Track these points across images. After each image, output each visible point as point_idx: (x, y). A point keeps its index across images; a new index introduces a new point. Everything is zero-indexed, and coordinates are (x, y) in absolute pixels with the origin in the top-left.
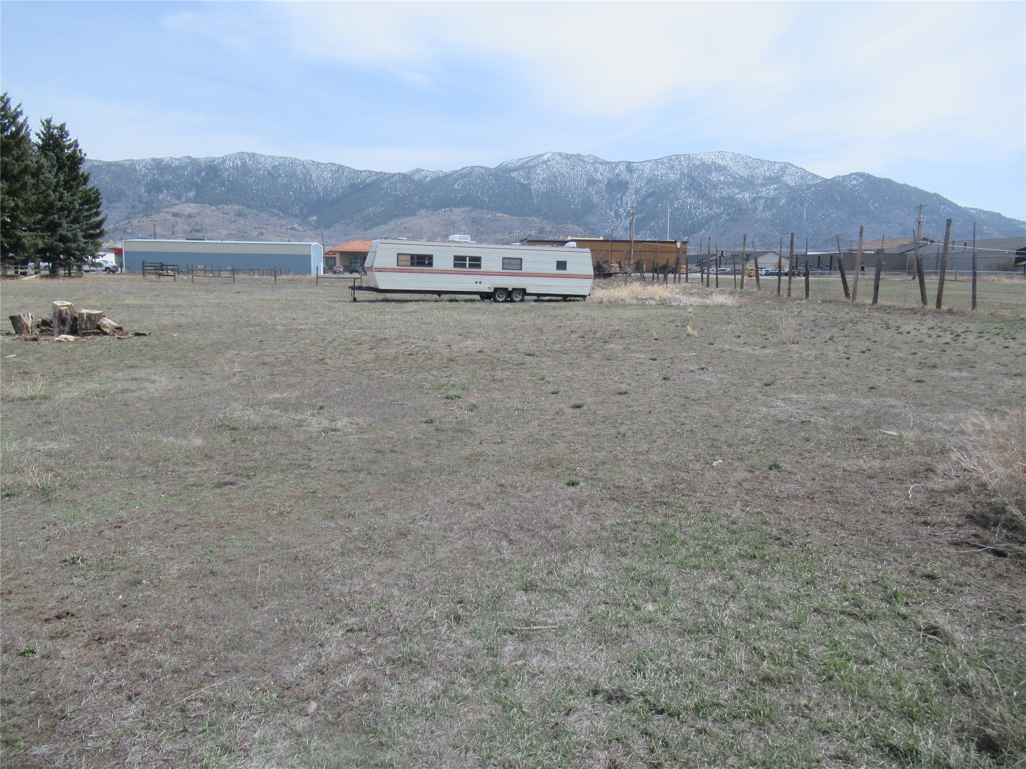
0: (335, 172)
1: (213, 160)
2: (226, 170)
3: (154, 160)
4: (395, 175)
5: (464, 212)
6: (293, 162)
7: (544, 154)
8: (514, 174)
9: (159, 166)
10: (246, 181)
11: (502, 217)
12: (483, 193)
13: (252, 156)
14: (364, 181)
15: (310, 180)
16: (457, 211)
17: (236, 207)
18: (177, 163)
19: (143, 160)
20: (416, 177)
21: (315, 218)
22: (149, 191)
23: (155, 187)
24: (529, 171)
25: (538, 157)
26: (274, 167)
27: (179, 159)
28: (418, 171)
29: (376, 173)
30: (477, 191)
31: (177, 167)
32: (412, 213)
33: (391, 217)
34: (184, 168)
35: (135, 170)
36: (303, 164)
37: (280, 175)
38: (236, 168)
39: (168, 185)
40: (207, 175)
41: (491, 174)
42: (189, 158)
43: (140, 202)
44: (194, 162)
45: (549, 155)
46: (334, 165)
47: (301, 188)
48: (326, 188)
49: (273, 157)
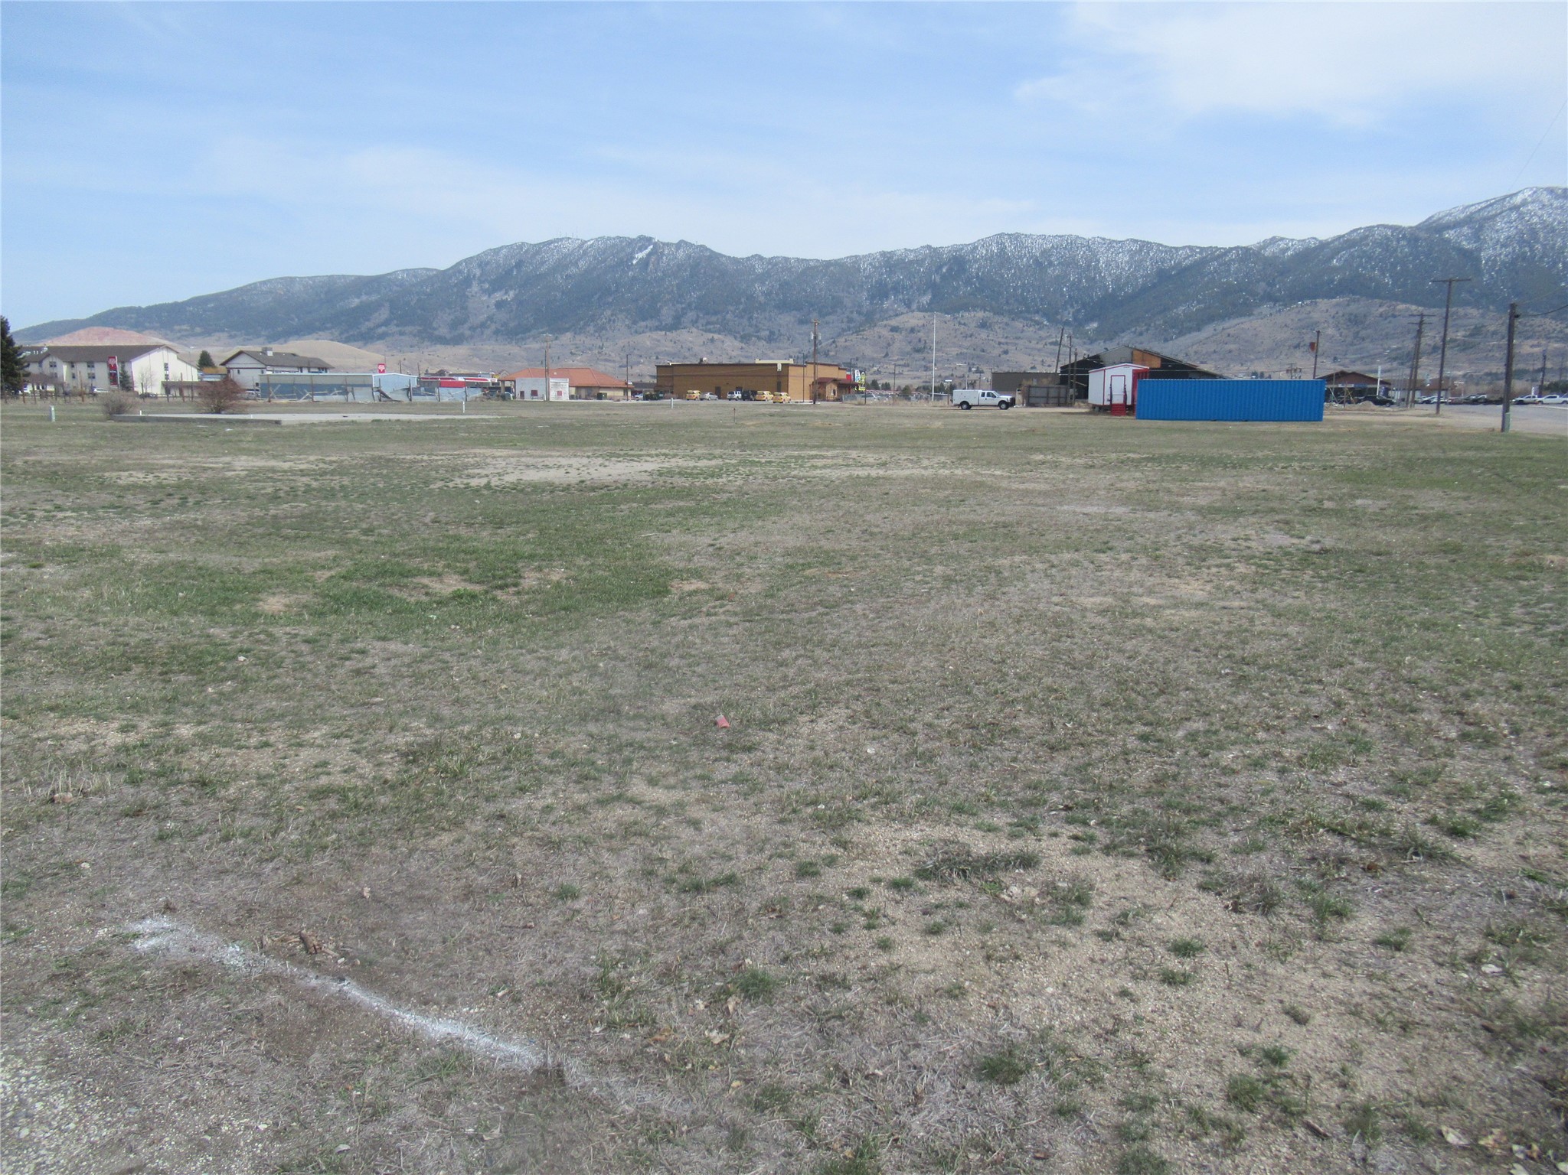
0: (1136, 252)
1: (960, 248)
2: (976, 261)
3: (883, 254)
4: (1231, 249)
5: (1338, 305)
6: (1072, 243)
7: (1516, 194)
8: (1449, 235)
9: (890, 262)
10: (1002, 276)
11: (1408, 309)
12: (1383, 272)
13: (1015, 237)
14: (1180, 263)
15: (1096, 267)
16: (1323, 304)
17: (980, 314)
18: (911, 257)
19: (869, 255)
20: (1268, 253)
21: (1095, 325)
22: (872, 298)
23: (881, 292)
24: (1481, 227)
25: (1504, 199)
26: (1044, 252)
27: (915, 251)
28: (1274, 240)
29: (1202, 249)
30: (1373, 269)
31: (911, 262)
32: (1244, 309)
33: (1211, 319)
34: (919, 262)
35: (858, 269)
36: (1088, 245)
37: (1051, 264)
38: (990, 258)
39: (896, 289)
40: (950, 270)
41: (1404, 236)
42: (929, 247)
43: (859, 313)
44: (934, 252)
45: (1527, 193)
46: (1136, 241)
47: (1080, 281)
48: (1118, 278)
49: (1044, 237)
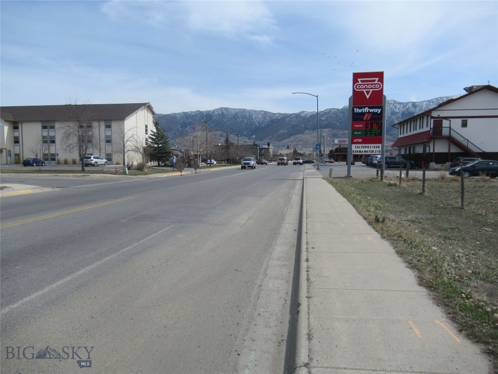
0: (264, 114)
1: (209, 111)
2: (215, 116)
3: (184, 113)
4: (292, 114)
5: (329, 131)
6: (244, 111)
9: (186, 115)
10: (224, 121)
12: (336, 122)
13: (226, 109)
14: (277, 118)
15: (252, 119)
16: (326, 130)
17: (219, 132)
20: (302, 115)
21: (255, 136)
22: (182, 127)
23: (184, 125)
26: (236, 114)
28: (303, 112)
29: (283, 114)
30: (334, 120)
31: (193, 116)
32: (301, 132)
33: (292, 135)
34: (197, 116)
35: (176, 117)
36: (249, 111)
37: (238, 117)
38: (219, 115)
39: (190, 124)
40: (207, 118)
42: (199, 111)
43: (178, 131)
44: (201, 113)
46: (263, 111)
47: (248, 123)
48: (259, 122)
49: (235, 109)
